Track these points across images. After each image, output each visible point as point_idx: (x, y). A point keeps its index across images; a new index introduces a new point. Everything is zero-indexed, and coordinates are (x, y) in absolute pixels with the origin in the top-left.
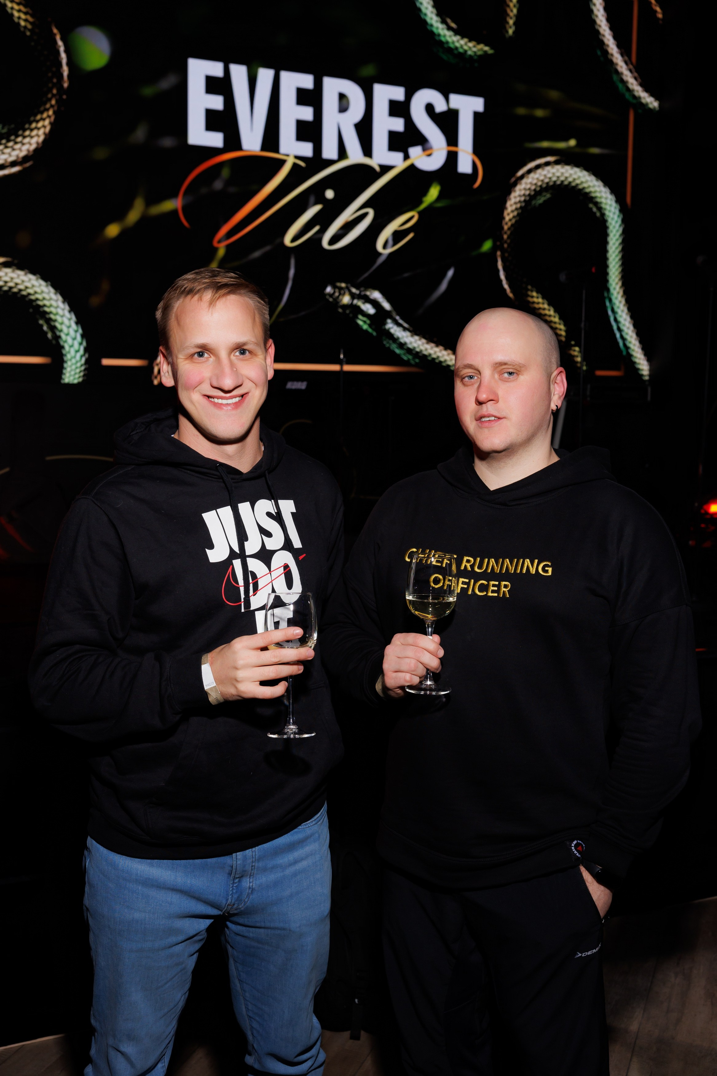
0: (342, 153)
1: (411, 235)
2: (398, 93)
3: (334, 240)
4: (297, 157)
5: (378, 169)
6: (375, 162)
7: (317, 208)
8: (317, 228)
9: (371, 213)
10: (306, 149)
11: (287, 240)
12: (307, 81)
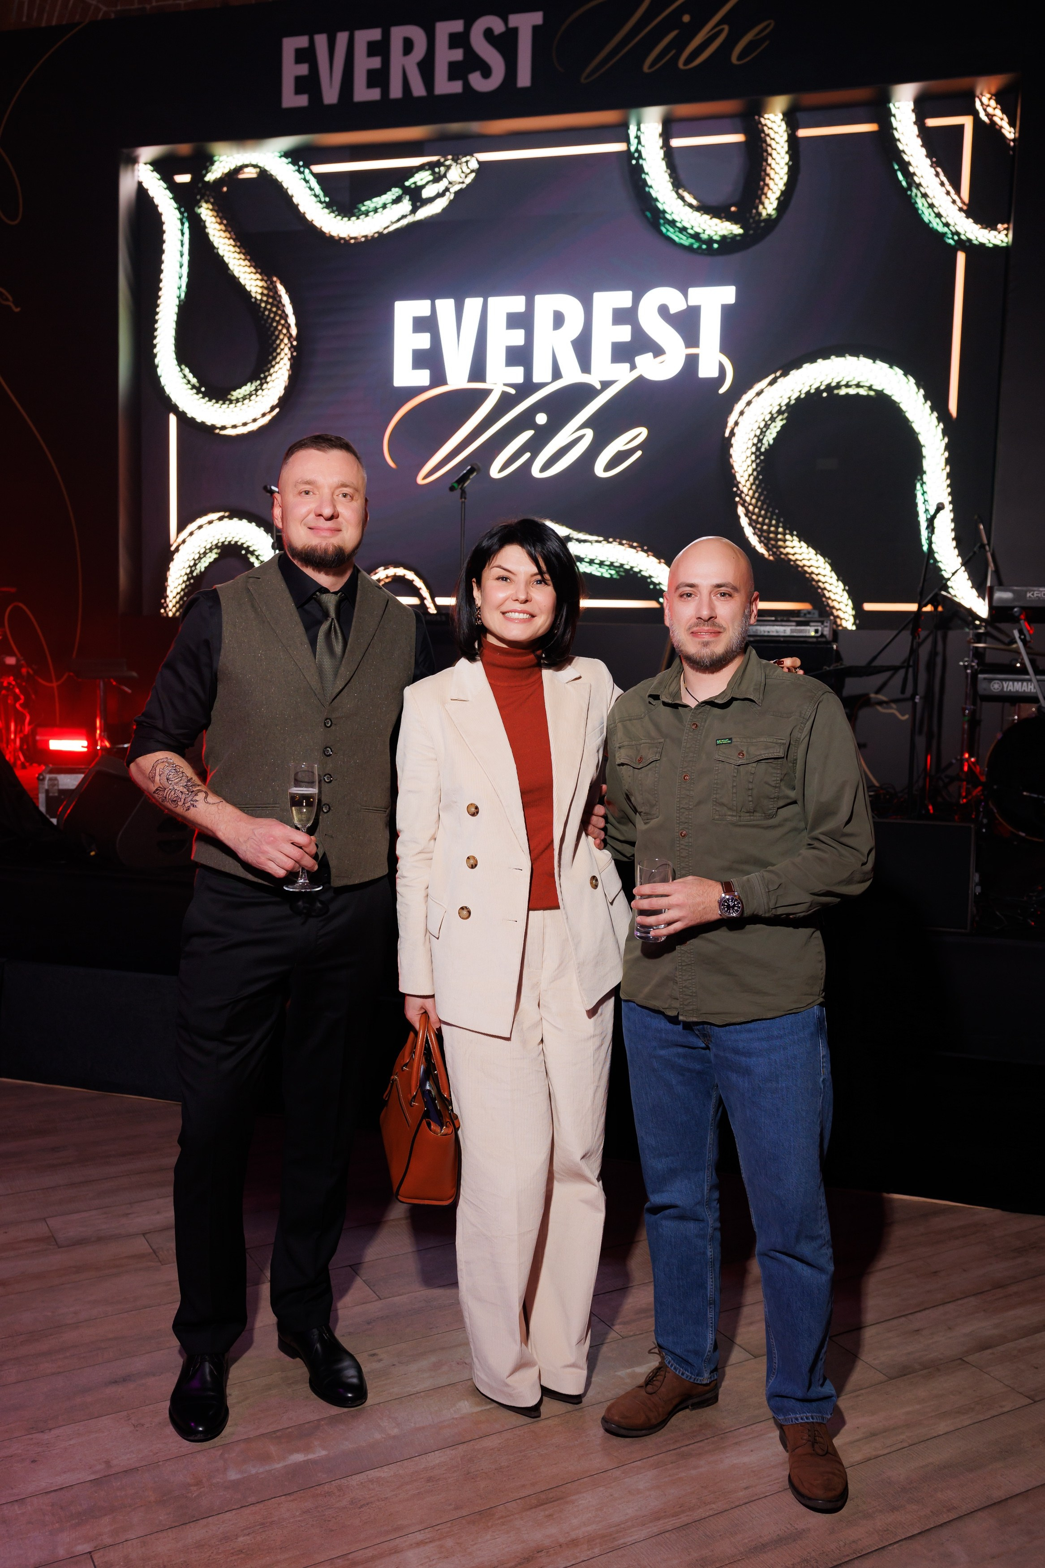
0: (557, 374)
1: (639, 453)
2: (623, 298)
3: (545, 467)
4: (505, 385)
5: (598, 387)
6: (593, 380)
7: (528, 434)
8: (527, 455)
9: (589, 434)
10: (517, 375)
11: (495, 472)
12: (516, 303)
